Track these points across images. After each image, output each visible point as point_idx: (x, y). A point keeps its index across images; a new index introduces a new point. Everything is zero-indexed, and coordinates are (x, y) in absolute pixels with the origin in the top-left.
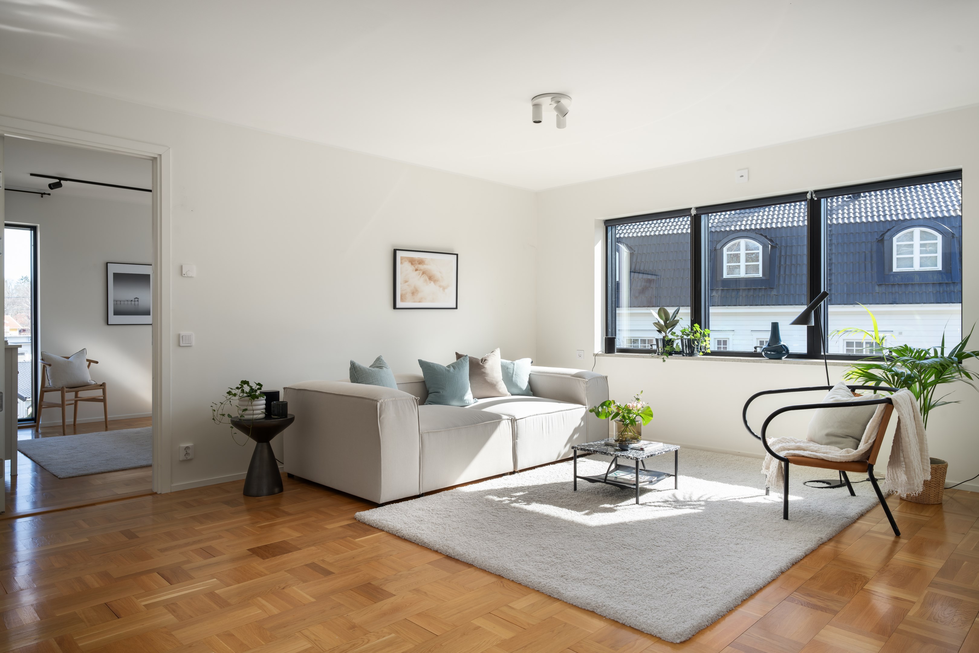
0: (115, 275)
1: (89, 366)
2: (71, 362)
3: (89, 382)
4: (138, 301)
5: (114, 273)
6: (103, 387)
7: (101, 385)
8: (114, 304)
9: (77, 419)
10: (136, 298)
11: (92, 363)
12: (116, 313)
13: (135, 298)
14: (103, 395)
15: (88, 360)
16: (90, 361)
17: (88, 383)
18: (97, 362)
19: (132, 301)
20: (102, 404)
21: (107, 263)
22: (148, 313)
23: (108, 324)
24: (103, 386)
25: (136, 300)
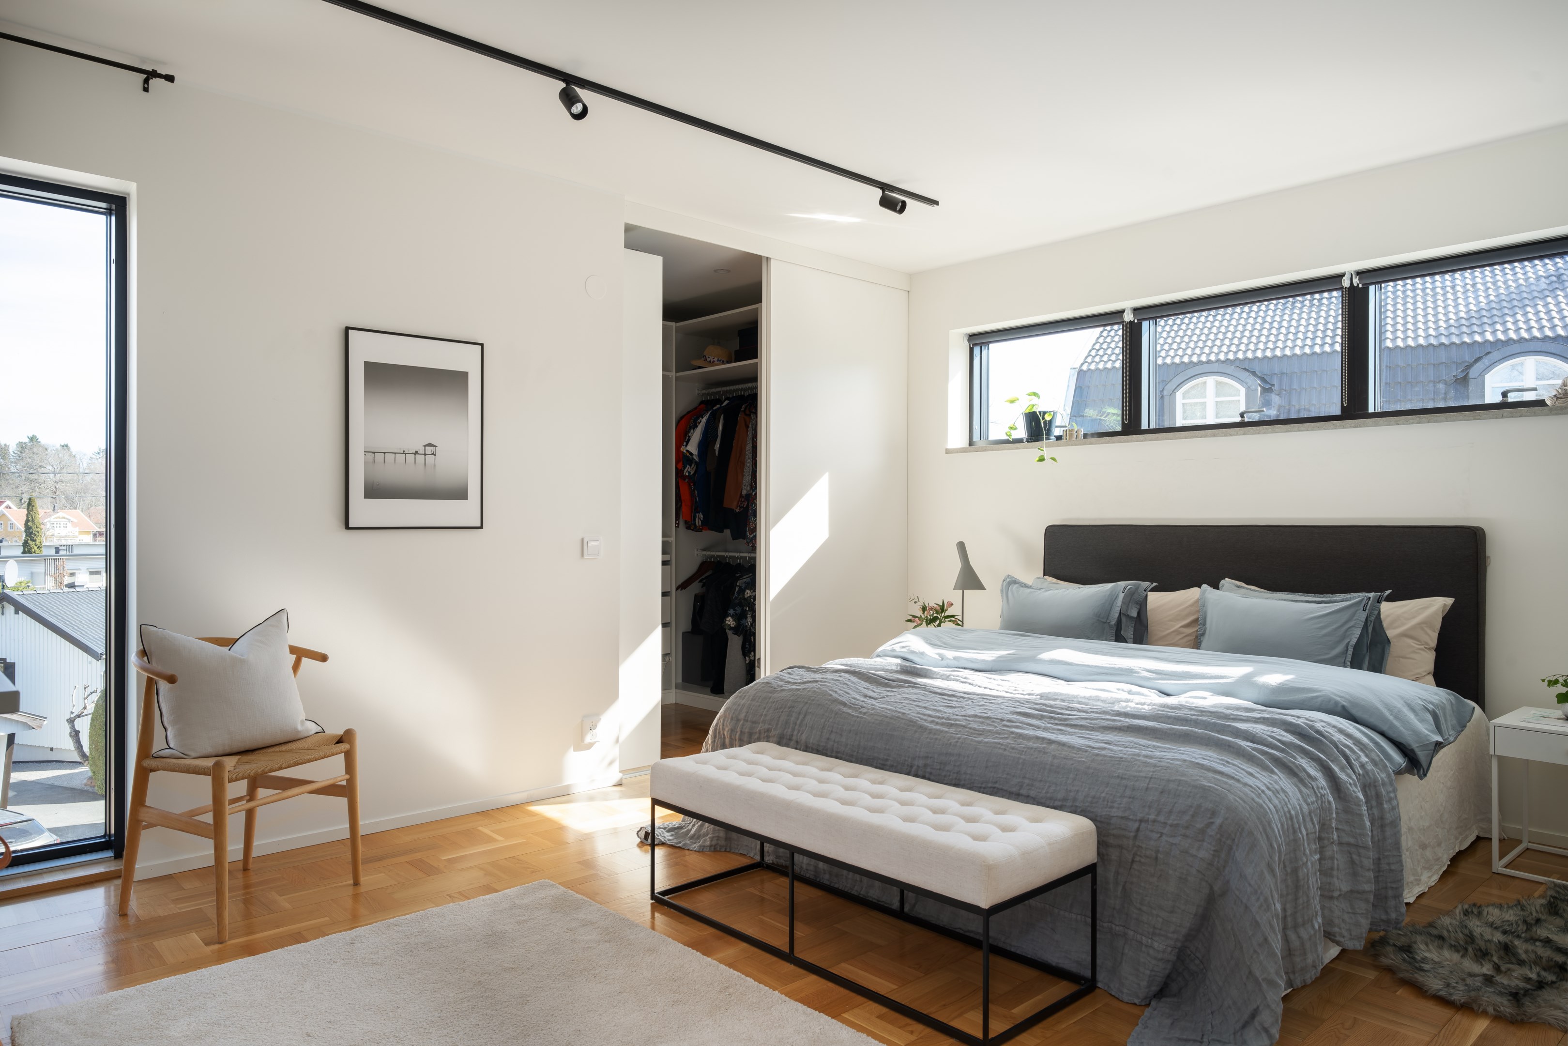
0: (370, 367)
1: (296, 667)
2: (242, 662)
3: (300, 728)
4: (434, 454)
5: (365, 363)
6: (344, 746)
7: (340, 741)
8: (366, 463)
9: (256, 842)
10: (430, 445)
11: (304, 660)
12: (373, 491)
13: (425, 446)
14: (347, 773)
15: (293, 650)
16: (299, 653)
17: (298, 732)
18: (323, 658)
19: (417, 453)
20: (343, 801)
21: (347, 329)
22: (461, 494)
23: (347, 527)
24: (345, 739)
25: (429, 450)
